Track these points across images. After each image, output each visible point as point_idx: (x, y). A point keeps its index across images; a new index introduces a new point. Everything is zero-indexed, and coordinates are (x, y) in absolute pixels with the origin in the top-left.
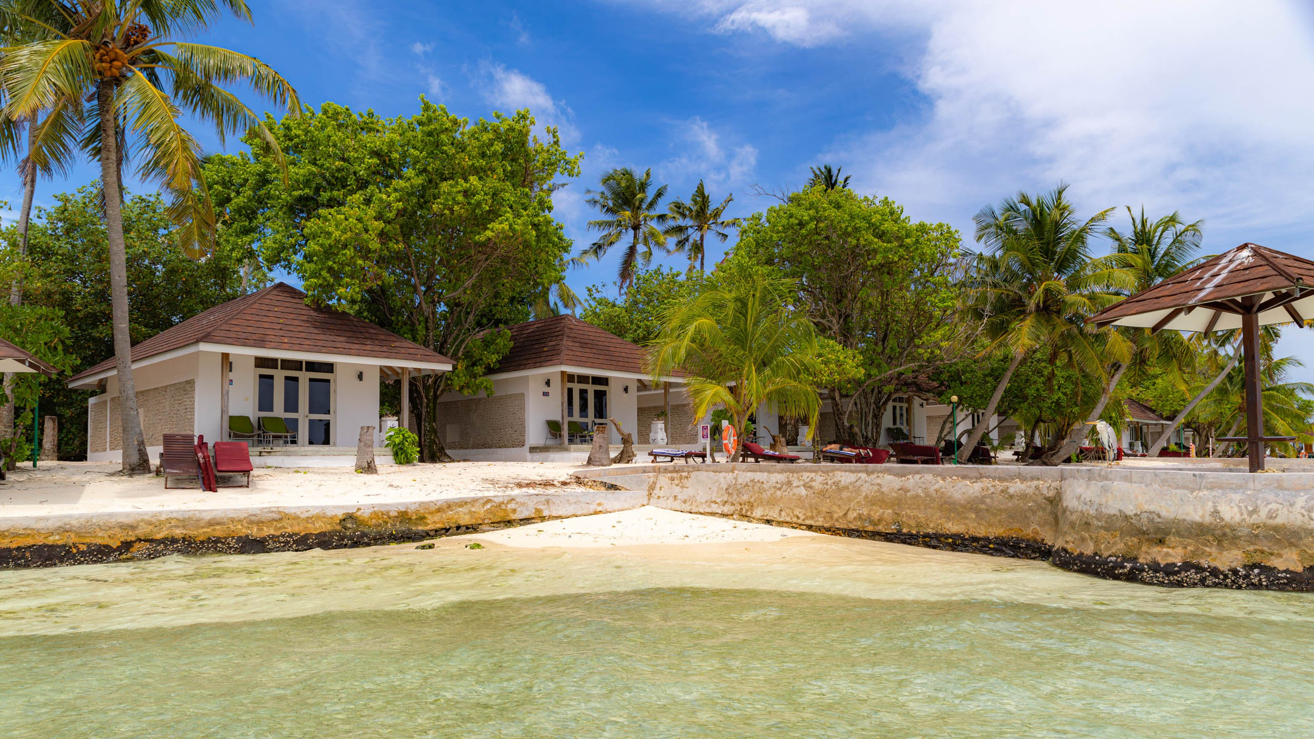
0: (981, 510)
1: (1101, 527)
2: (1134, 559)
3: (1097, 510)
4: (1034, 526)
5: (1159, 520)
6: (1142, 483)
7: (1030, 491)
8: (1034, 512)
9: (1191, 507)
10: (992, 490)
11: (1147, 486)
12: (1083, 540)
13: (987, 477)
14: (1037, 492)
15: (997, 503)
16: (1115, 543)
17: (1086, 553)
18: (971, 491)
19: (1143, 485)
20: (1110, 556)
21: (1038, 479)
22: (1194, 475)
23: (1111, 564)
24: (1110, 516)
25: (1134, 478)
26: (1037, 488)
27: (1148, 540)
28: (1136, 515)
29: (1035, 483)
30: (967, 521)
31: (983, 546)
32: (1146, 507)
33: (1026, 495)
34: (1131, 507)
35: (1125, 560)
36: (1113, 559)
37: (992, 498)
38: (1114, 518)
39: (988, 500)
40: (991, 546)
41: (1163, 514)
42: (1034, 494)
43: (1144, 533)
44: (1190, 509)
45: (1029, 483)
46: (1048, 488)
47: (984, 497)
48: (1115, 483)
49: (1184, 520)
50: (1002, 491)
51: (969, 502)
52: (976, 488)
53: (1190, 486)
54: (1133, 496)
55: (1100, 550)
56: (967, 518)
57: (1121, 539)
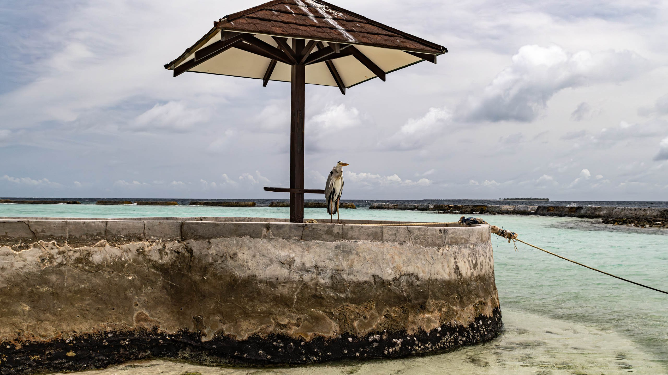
0: (41, 296)
1: (346, 300)
2: (402, 333)
3: (332, 278)
4: (138, 310)
5: (418, 283)
6: (394, 241)
7: (129, 257)
8: (138, 290)
9: (440, 266)
10: (60, 259)
11: (401, 244)
12: (316, 319)
13: (48, 238)
14: (140, 258)
15: (70, 281)
16: (373, 318)
17: (327, 336)
18: (18, 264)
19: (396, 243)
20: (370, 334)
21: (139, 239)
22: (440, 230)
23: (375, 344)
24: (358, 284)
25: (386, 236)
26: (140, 252)
27: (412, 307)
28: (395, 279)
29: (138, 244)
30: (15, 319)
31: (56, 357)
32: (405, 269)
33: (123, 264)
34: (390, 271)
35: (392, 335)
36: (377, 337)
37: (61, 274)
38: (366, 286)
39: (53, 278)
40: (70, 354)
41: (421, 275)
42: (135, 261)
43: (406, 300)
44: (438, 267)
45: (125, 246)
46: (160, 251)
47: (46, 272)
48: (360, 242)
49: (437, 280)
50: (78, 260)
51: (16, 285)
52: (29, 259)
53: (438, 242)
54: (388, 257)
55: (353, 329)
56: (15, 313)
57: (379, 311)
